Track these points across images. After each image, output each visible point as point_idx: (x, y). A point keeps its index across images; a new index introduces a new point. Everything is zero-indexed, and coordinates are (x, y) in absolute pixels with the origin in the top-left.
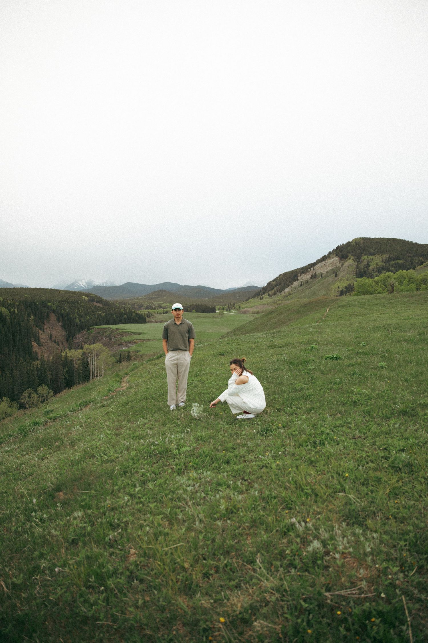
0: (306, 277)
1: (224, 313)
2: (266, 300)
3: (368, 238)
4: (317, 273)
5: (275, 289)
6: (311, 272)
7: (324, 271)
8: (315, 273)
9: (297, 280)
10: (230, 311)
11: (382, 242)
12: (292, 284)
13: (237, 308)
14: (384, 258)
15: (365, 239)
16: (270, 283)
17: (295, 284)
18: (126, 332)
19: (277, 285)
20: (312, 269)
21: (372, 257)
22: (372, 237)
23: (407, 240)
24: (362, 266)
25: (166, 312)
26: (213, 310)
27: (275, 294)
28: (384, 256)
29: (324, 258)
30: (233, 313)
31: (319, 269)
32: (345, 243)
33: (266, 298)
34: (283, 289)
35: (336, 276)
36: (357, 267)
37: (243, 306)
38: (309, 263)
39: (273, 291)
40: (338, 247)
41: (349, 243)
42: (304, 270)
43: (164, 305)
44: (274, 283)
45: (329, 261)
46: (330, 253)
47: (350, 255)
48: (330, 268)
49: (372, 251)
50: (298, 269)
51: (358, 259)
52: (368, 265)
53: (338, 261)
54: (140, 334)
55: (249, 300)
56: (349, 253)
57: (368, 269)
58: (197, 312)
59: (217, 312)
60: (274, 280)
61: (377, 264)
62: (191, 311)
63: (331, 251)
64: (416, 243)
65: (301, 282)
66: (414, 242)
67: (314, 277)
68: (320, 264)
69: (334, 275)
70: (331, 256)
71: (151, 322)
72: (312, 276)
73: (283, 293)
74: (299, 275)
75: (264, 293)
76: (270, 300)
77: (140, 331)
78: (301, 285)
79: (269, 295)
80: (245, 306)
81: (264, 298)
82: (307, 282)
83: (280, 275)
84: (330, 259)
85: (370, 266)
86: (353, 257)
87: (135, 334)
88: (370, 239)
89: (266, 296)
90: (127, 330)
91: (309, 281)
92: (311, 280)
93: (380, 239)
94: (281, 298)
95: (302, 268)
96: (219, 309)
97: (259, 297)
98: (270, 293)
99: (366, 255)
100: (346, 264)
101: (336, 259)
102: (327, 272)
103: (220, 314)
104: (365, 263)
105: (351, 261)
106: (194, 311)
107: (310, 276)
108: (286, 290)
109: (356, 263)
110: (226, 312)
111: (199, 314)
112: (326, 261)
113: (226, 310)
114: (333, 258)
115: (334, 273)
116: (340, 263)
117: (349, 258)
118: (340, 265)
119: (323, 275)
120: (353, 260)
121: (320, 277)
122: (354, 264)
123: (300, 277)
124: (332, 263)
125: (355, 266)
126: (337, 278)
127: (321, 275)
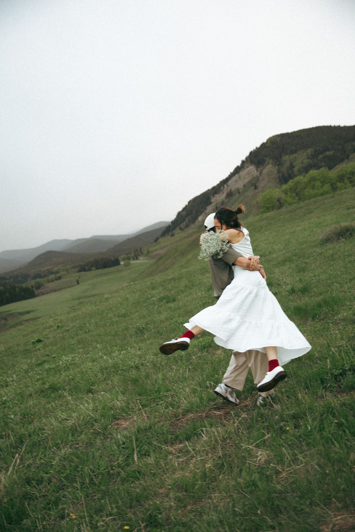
0: (220, 197)
1: (129, 264)
3: (285, 134)
4: (233, 190)
5: (187, 220)
6: (226, 190)
7: (240, 185)
8: (231, 190)
9: (211, 203)
10: (137, 259)
13: (145, 253)
15: (282, 135)
16: (179, 214)
17: (209, 209)
18: (10, 315)
19: (188, 215)
20: (225, 185)
21: (295, 155)
24: (284, 169)
25: (60, 278)
27: (187, 226)
28: (309, 150)
29: (238, 170)
30: (141, 260)
31: (233, 185)
33: (179, 233)
34: (196, 219)
35: (256, 188)
36: (279, 171)
37: (152, 249)
39: (185, 223)
40: (251, 153)
41: (263, 145)
42: (216, 190)
43: (56, 269)
44: (184, 213)
45: (243, 173)
46: (243, 162)
47: (267, 159)
48: (247, 180)
49: (293, 148)
50: (209, 190)
51: (278, 161)
52: (292, 166)
53: (255, 169)
54: (28, 312)
55: (158, 241)
56: (266, 156)
58: (97, 269)
60: (184, 209)
61: (302, 163)
62: (90, 270)
63: (244, 159)
65: (216, 205)
67: (230, 195)
68: (234, 179)
69: (253, 187)
70: (246, 165)
71: (43, 294)
72: (227, 195)
74: (212, 197)
75: (174, 228)
76: (183, 235)
77: (29, 309)
79: (181, 229)
80: (155, 248)
81: (176, 234)
82: (223, 204)
83: (189, 203)
84: (245, 170)
85: (294, 167)
86: (271, 161)
87: (21, 314)
89: (177, 231)
90: (11, 312)
91: (225, 202)
92: (227, 200)
95: (214, 188)
96: (124, 260)
97: (170, 234)
98: (182, 226)
99: (287, 155)
100: (265, 171)
101: (252, 168)
102: (244, 186)
103: (126, 265)
104: (288, 164)
105: (270, 166)
106: (94, 268)
107: (225, 195)
108: (200, 219)
109: (277, 167)
110: (132, 262)
111: (100, 271)
112: (240, 173)
113: (132, 259)
114: (248, 167)
115: (252, 186)
116: (257, 171)
117: (267, 162)
118: (258, 174)
119: (240, 191)
120: (272, 164)
121: (238, 194)
122: (275, 169)
123: (213, 200)
124: (248, 173)
125: (276, 172)
126: (257, 191)
127: (238, 191)
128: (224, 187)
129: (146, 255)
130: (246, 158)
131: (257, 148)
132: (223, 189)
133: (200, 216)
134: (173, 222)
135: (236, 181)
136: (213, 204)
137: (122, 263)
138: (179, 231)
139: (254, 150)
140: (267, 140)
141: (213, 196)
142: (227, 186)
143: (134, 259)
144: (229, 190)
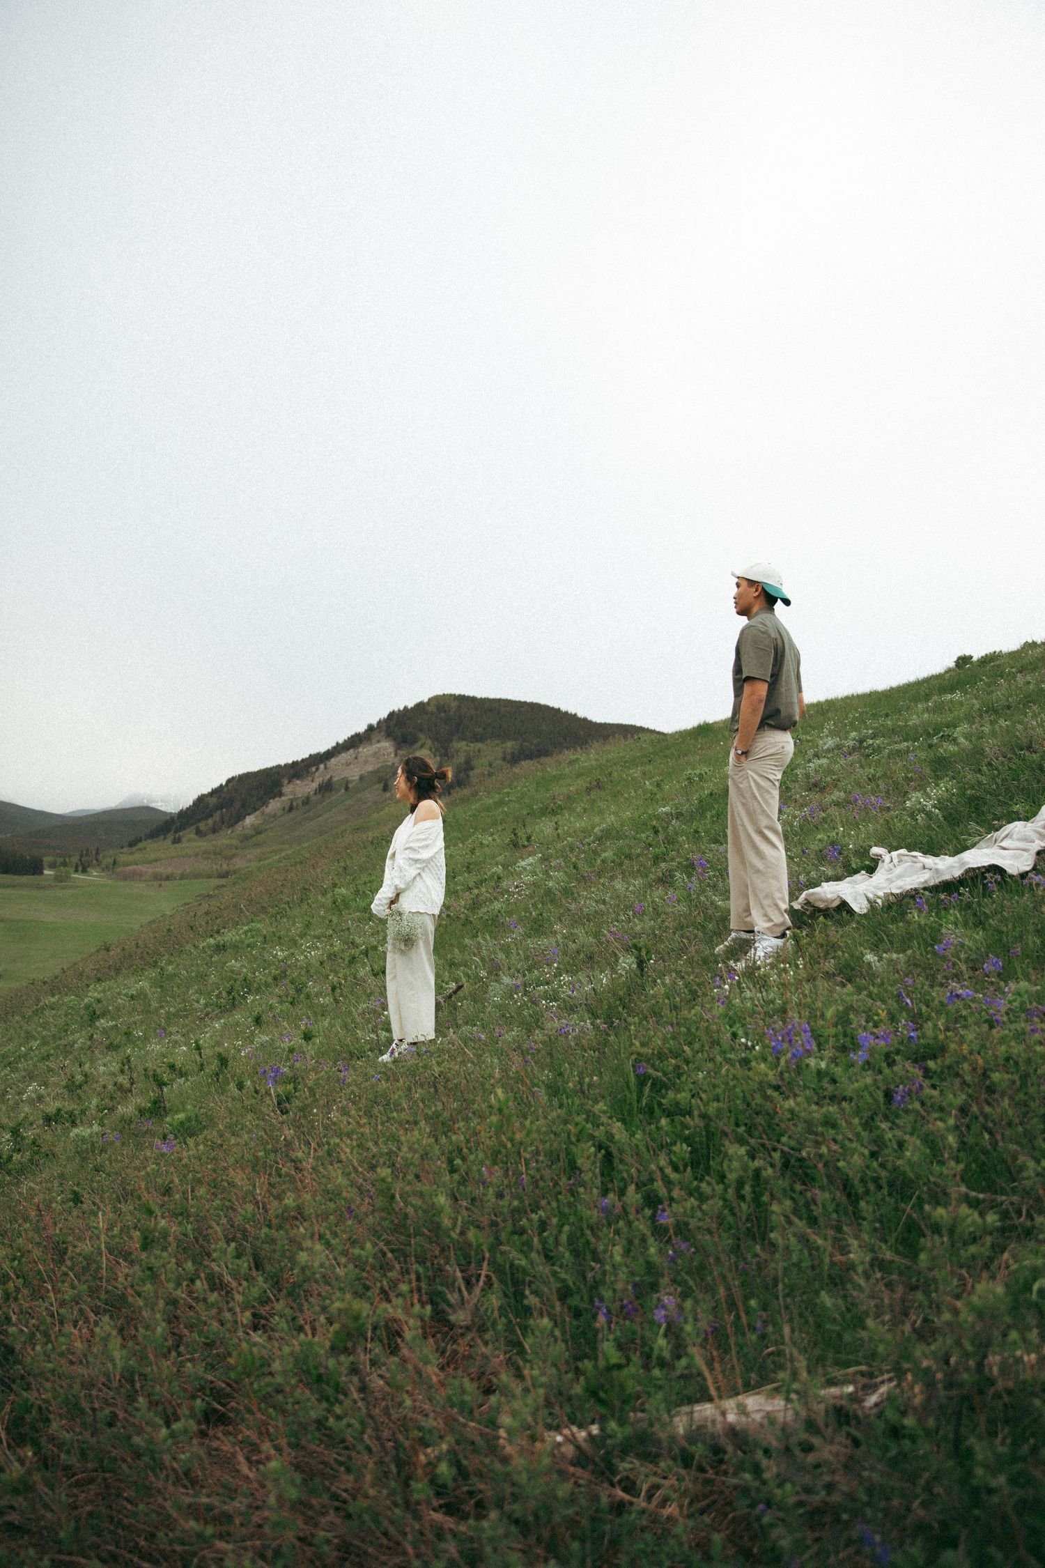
0: (304, 788)
1: (66, 878)
2: (191, 842)
3: (469, 697)
4: (335, 779)
5: (217, 816)
6: (320, 776)
7: (354, 773)
8: (331, 779)
9: (280, 794)
10: (84, 871)
11: (502, 709)
12: (265, 803)
13: (104, 862)
14: (509, 751)
15: (462, 699)
17: (274, 805)
19: (222, 806)
20: (322, 766)
21: (479, 745)
22: (480, 694)
23: (563, 709)
27: (214, 831)
28: (509, 744)
29: (355, 742)
30: (94, 875)
31: (339, 769)
32: (411, 705)
33: (189, 841)
34: (240, 818)
35: (385, 788)
37: (123, 858)
38: (314, 752)
39: (210, 821)
40: (392, 715)
41: (420, 707)
42: (298, 770)
44: (214, 800)
45: (365, 750)
46: (371, 728)
47: (422, 736)
48: (370, 768)
49: (479, 730)
50: (283, 765)
51: (443, 748)
52: (468, 766)
53: (391, 749)
55: (140, 845)
56: (421, 730)
57: (468, 776)
59: (46, 872)
60: (215, 792)
61: (490, 765)
63: (374, 722)
64: (585, 720)
65: (292, 801)
66: (581, 714)
67: (326, 788)
68: (345, 757)
69: (381, 785)
70: (375, 737)
72: (320, 787)
73: (239, 828)
74: (286, 782)
75: (182, 827)
76: (203, 844)
78: (291, 809)
79: (198, 832)
80: (131, 858)
81: (184, 839)
82: (307, 801)
83: (229, 781)
84: (371, 744)
85: (472, 769)
86: (429, 742)
88: (473, 699)
89: (189, 834)
91: (314, 798)
92: (319, 796)
93: (499, 701)
94: (234, 842)
95: (295, 764)
96: (53, 866)
97: (170, 836)
98: (202, 826)
99: (464, 739)
101: (387, 746)
102: (361, 778)
103: (53, 879)
104: (461, 759)
107: (315, 785)
108: (249, 820)
109: (438, 758)
110: (72, 875)
112: (360, 750)
113: (72, 868)
114: (378, 742)
115: (379, 782)
116: (396, 755)
117: (419, 744)
119: (350, 786)
120: (430, 749)
121: (343, 790)
123: (287, 789)
124: (375, 754)
126: (388, 795)
127: (346, 785)
128: (317, 769)
129: (107, 868)
130: (379, 722)
131: (406, 708)
132: (313, 773)
133: (249, 814)
134: (183, 814)
135: (348, 764)
136: (283, 798)
138: (193, 836)
139: (400, 712)
140: (432, 700)
141: (289, 781)
142: (326, 768)
143: (76, 871)
144: (328, 777)
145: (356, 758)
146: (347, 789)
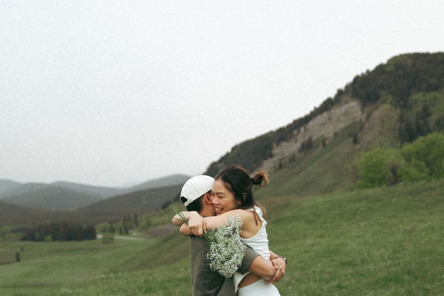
0: (289, 148)
1: (112, 240)
4: (314, 138)
6: (301, 138)
7: (328, 132)
8: (310, 138)
9: (271, 156)
10: (127, 233)
13: (141, 225)
16: (213, 166)
17: (268, 165)
20: (302, 129)
21: (434, 94)
24: (411, 116)
26: (90, 234)
29: (328, 105)
30: (134, 235)
35: (355, 141)
36: (401, 119)
37: (155, 220)
40: (357, 79)
41: (380, 69)
42: (284, 134)
44: (222, 165)
45: (337, 111)
46: (340, 93)
47: (383, 93)
48: (342, 126)
49: (433, 81)
50: (272, 132)
51: (402, 101)
52: (426, 113)
53: (358, 108)
55: (169, 208)
56: (382, 89)
57: (426, 122)
58: (54, 239)
60: (222, 159)
62: (42, 240)
65: (281, 160)
67: (307, 146)
68: (319, 119)
69: (351, 140)
70: (344, 99)
72: (303, 146)
74: (275, 146)
78: (281, 167)
82: (292, 159)
83: (234, 149)
84: (341, 106)
85: (429, 115)
86: (390, 98)
88: (426, 55)
91: (298, 156)
92: (302, 154)
95: (281, 130)
96: (103, 231)
99: (420, 91)
100: (377, 114)
101: (353, 106)
102: (336, 135)
103: (106, 241)
105: (386, 106)
106: (49, 237)
107: (298, 145)
109: (399, 111)
110: (118, 237)
111: (58, 245)
112: (332, 111)
113: (117, 232)
114: (347, 103)
115: (350, 136)
116: (363, 112)
117: (382, 99)
118: (364, 117)
119: (327, 142)
120: (391, 103)
121: (321, 147)
122: (396, 113)
123: (276, 151)
124: (346, 114)
125: (396, 117)
126: (357, 147)
127: (323, 142)
128: (299, 132)
129: (144, 229)
130: (347, 87)
131: (368, 71)
132: (296, 135)
135: (323, 125)
136: (274, 159)
137: (99, 236)
139: (363, 75)
140: (390, 61)
141: (278, 144)
142: (306, 130)
143: (121, 233)
144: (307, 137)
145: (330, 119)
146: (324, 145)
